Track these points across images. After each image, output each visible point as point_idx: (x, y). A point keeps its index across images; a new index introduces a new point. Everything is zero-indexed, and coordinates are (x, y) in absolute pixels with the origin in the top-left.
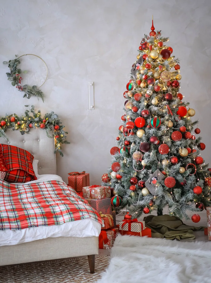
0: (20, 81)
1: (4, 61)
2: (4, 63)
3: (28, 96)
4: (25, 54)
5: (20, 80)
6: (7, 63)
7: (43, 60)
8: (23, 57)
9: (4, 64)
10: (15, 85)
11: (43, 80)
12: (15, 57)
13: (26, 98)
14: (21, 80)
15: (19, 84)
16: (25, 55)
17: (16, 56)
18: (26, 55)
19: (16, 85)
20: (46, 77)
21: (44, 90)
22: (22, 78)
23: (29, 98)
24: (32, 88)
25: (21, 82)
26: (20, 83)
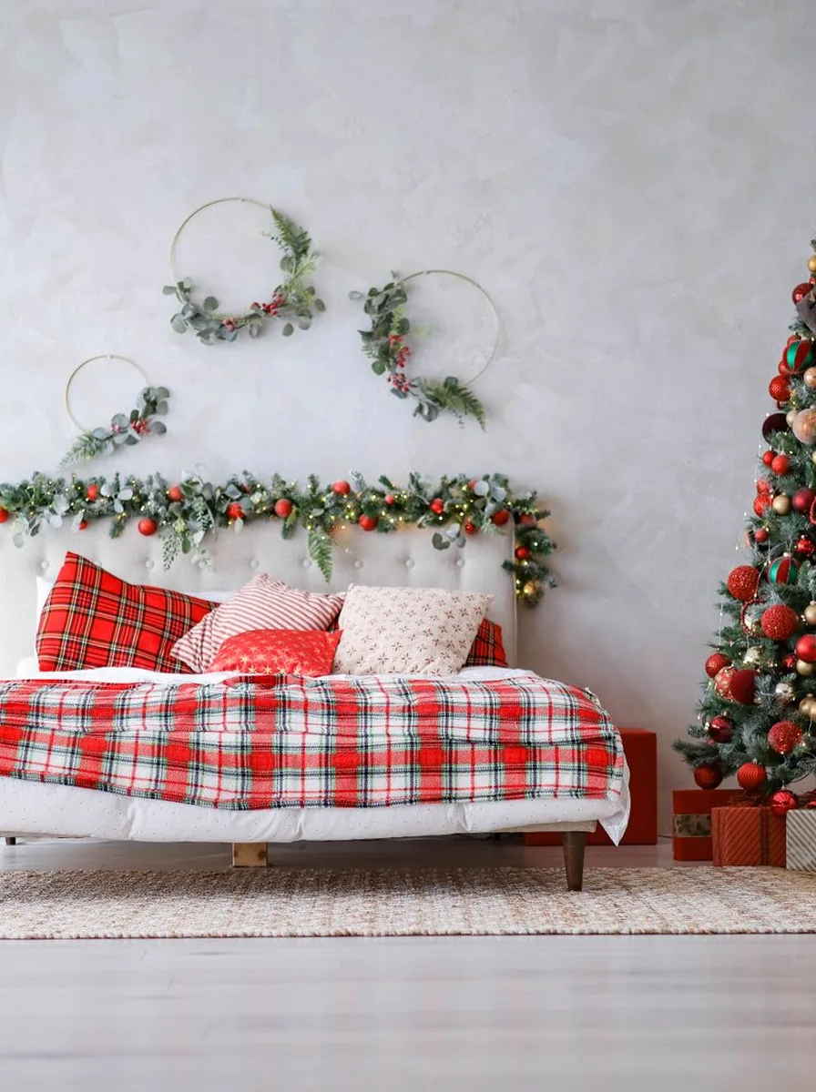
0: (404, 360)
1: (353, 290)
2: (353, 295)
3: (426, 411)
4: (425, 270)
5: (401, 355)
6: (362, 296)
7: (483, 291)
8: (416, 281)
9: (351, 298)
10: (384, 370)
11: (481, 361)
12: (392, 276)
13: (420, 419)
14: (405, 357)
15: (399, 370)
16: (422, 273)
17: (395, 275)
18: (428, 272)
19: (387, 373)
20: (491, 349)
21: (481, 392)
22: (410, 351)
23: (429, 419)
24: (442, 384)
25: (404, 363)
26: (402, 366)
